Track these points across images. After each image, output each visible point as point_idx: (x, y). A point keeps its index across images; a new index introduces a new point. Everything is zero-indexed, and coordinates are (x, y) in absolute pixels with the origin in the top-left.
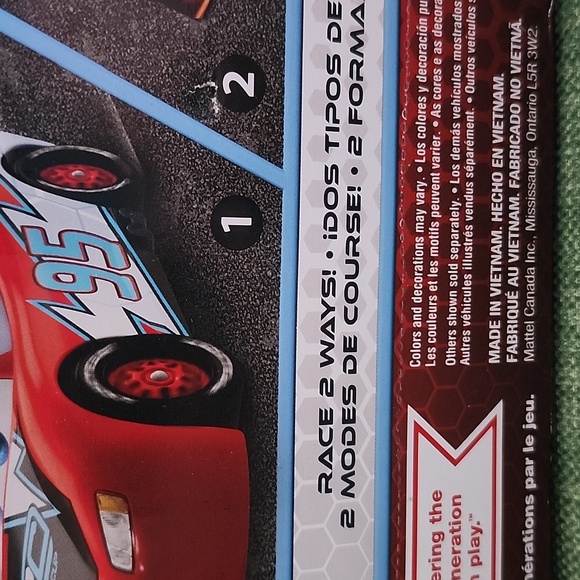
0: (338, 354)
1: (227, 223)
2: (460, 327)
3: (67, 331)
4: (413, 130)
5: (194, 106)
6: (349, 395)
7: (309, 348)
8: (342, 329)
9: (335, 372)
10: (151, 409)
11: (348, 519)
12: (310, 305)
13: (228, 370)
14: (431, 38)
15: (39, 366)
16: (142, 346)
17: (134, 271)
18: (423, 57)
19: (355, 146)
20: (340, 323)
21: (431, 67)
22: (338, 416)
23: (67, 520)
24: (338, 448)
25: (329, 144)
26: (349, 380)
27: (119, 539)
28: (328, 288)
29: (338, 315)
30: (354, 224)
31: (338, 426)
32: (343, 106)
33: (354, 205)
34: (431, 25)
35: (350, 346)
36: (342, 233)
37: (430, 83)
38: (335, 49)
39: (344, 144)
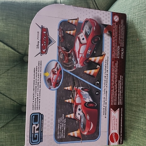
0: (105, 104)
1: (97, 93)
2: (115, 102)
3: (85, 101)
4: (112, 85)
5: (94, 84)
6: (106, 107)
7: (103, 103)
8: (105, 102)
9: (105, 105)
10: (90, 107)
11: (106, 117)
12: (103, 100)
13: (96, 105)
14: (113, 78)
15: (83, 104)
16: (90, 103)
17: (90, 97)
18: (112, 79)
19: (107, 87)
20: (105, 101)
21: (113, 80)
22: (105, 109)
23: (84, 115)
24: (105, 111)
25: (105, 87)
26: (106, 106)
27: (88, 117)
28: (104, 98)
29: (105, 100)
30: (106, 93)
31: (105, 110)
32: (106, 84)
33: (107, 92)
34: (113, 77)
35: (106, 103)
36: (106, 94)
37: (113, 81)
38: (105, 79)
39: (106, 87)
